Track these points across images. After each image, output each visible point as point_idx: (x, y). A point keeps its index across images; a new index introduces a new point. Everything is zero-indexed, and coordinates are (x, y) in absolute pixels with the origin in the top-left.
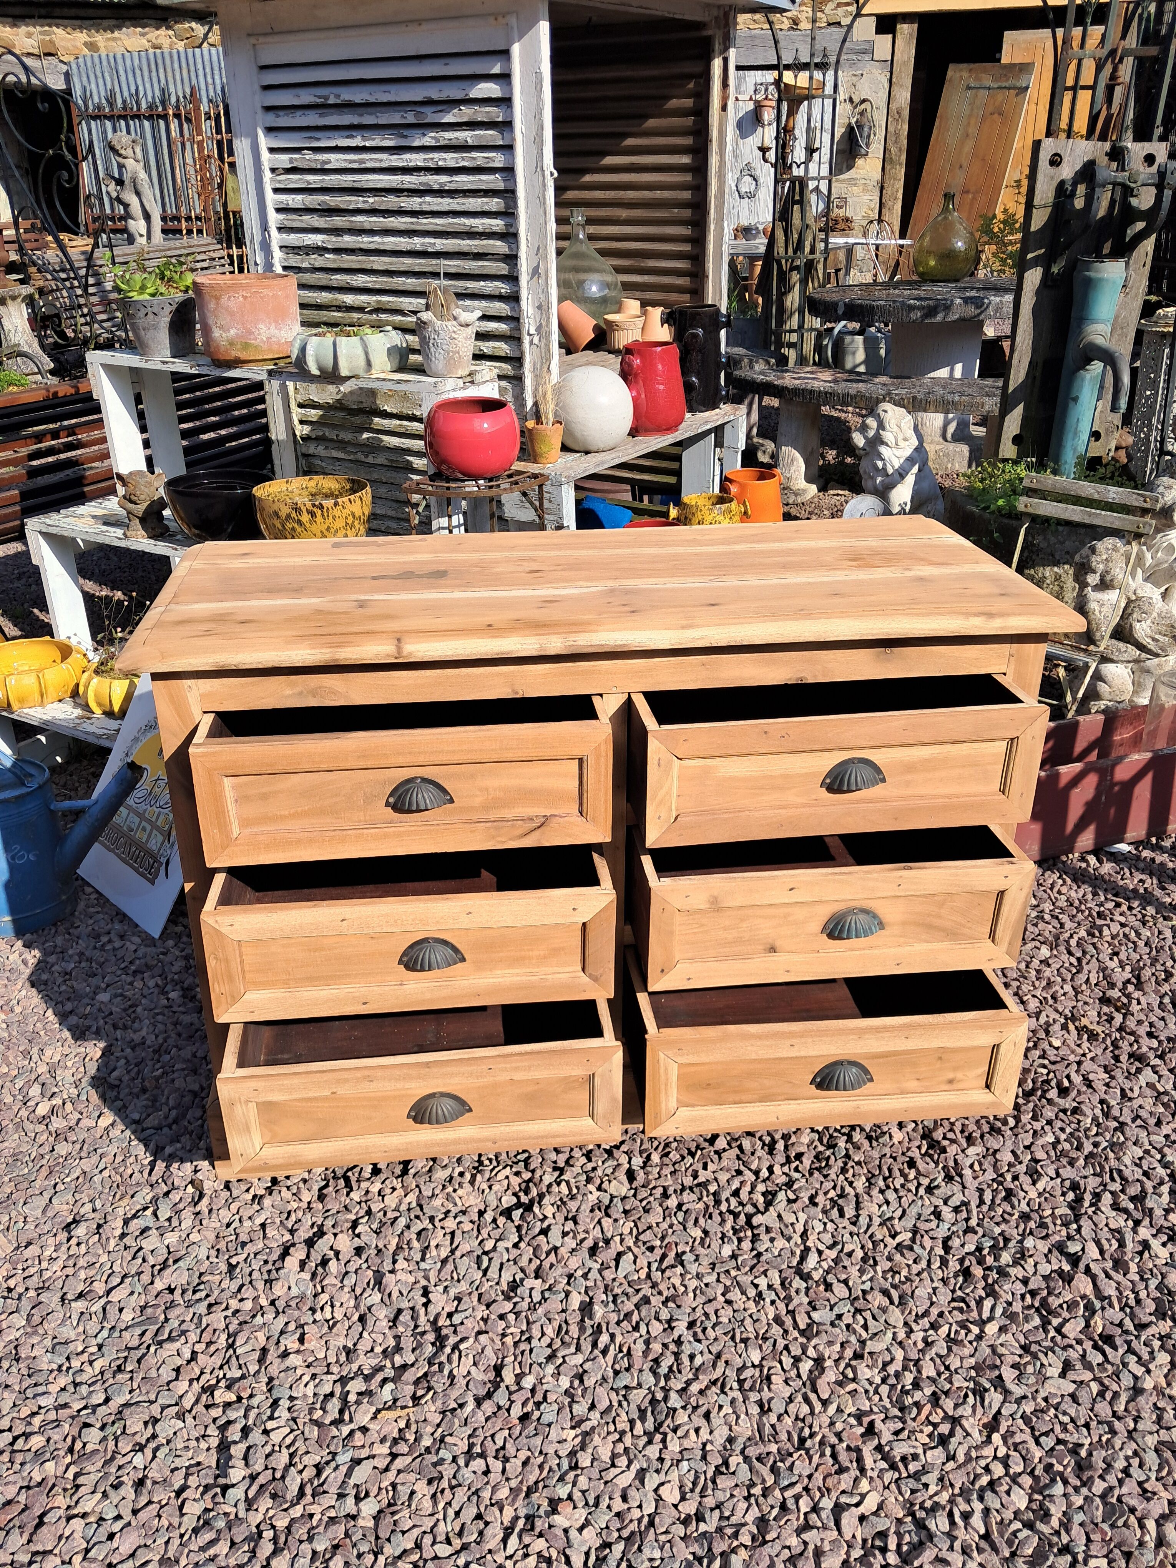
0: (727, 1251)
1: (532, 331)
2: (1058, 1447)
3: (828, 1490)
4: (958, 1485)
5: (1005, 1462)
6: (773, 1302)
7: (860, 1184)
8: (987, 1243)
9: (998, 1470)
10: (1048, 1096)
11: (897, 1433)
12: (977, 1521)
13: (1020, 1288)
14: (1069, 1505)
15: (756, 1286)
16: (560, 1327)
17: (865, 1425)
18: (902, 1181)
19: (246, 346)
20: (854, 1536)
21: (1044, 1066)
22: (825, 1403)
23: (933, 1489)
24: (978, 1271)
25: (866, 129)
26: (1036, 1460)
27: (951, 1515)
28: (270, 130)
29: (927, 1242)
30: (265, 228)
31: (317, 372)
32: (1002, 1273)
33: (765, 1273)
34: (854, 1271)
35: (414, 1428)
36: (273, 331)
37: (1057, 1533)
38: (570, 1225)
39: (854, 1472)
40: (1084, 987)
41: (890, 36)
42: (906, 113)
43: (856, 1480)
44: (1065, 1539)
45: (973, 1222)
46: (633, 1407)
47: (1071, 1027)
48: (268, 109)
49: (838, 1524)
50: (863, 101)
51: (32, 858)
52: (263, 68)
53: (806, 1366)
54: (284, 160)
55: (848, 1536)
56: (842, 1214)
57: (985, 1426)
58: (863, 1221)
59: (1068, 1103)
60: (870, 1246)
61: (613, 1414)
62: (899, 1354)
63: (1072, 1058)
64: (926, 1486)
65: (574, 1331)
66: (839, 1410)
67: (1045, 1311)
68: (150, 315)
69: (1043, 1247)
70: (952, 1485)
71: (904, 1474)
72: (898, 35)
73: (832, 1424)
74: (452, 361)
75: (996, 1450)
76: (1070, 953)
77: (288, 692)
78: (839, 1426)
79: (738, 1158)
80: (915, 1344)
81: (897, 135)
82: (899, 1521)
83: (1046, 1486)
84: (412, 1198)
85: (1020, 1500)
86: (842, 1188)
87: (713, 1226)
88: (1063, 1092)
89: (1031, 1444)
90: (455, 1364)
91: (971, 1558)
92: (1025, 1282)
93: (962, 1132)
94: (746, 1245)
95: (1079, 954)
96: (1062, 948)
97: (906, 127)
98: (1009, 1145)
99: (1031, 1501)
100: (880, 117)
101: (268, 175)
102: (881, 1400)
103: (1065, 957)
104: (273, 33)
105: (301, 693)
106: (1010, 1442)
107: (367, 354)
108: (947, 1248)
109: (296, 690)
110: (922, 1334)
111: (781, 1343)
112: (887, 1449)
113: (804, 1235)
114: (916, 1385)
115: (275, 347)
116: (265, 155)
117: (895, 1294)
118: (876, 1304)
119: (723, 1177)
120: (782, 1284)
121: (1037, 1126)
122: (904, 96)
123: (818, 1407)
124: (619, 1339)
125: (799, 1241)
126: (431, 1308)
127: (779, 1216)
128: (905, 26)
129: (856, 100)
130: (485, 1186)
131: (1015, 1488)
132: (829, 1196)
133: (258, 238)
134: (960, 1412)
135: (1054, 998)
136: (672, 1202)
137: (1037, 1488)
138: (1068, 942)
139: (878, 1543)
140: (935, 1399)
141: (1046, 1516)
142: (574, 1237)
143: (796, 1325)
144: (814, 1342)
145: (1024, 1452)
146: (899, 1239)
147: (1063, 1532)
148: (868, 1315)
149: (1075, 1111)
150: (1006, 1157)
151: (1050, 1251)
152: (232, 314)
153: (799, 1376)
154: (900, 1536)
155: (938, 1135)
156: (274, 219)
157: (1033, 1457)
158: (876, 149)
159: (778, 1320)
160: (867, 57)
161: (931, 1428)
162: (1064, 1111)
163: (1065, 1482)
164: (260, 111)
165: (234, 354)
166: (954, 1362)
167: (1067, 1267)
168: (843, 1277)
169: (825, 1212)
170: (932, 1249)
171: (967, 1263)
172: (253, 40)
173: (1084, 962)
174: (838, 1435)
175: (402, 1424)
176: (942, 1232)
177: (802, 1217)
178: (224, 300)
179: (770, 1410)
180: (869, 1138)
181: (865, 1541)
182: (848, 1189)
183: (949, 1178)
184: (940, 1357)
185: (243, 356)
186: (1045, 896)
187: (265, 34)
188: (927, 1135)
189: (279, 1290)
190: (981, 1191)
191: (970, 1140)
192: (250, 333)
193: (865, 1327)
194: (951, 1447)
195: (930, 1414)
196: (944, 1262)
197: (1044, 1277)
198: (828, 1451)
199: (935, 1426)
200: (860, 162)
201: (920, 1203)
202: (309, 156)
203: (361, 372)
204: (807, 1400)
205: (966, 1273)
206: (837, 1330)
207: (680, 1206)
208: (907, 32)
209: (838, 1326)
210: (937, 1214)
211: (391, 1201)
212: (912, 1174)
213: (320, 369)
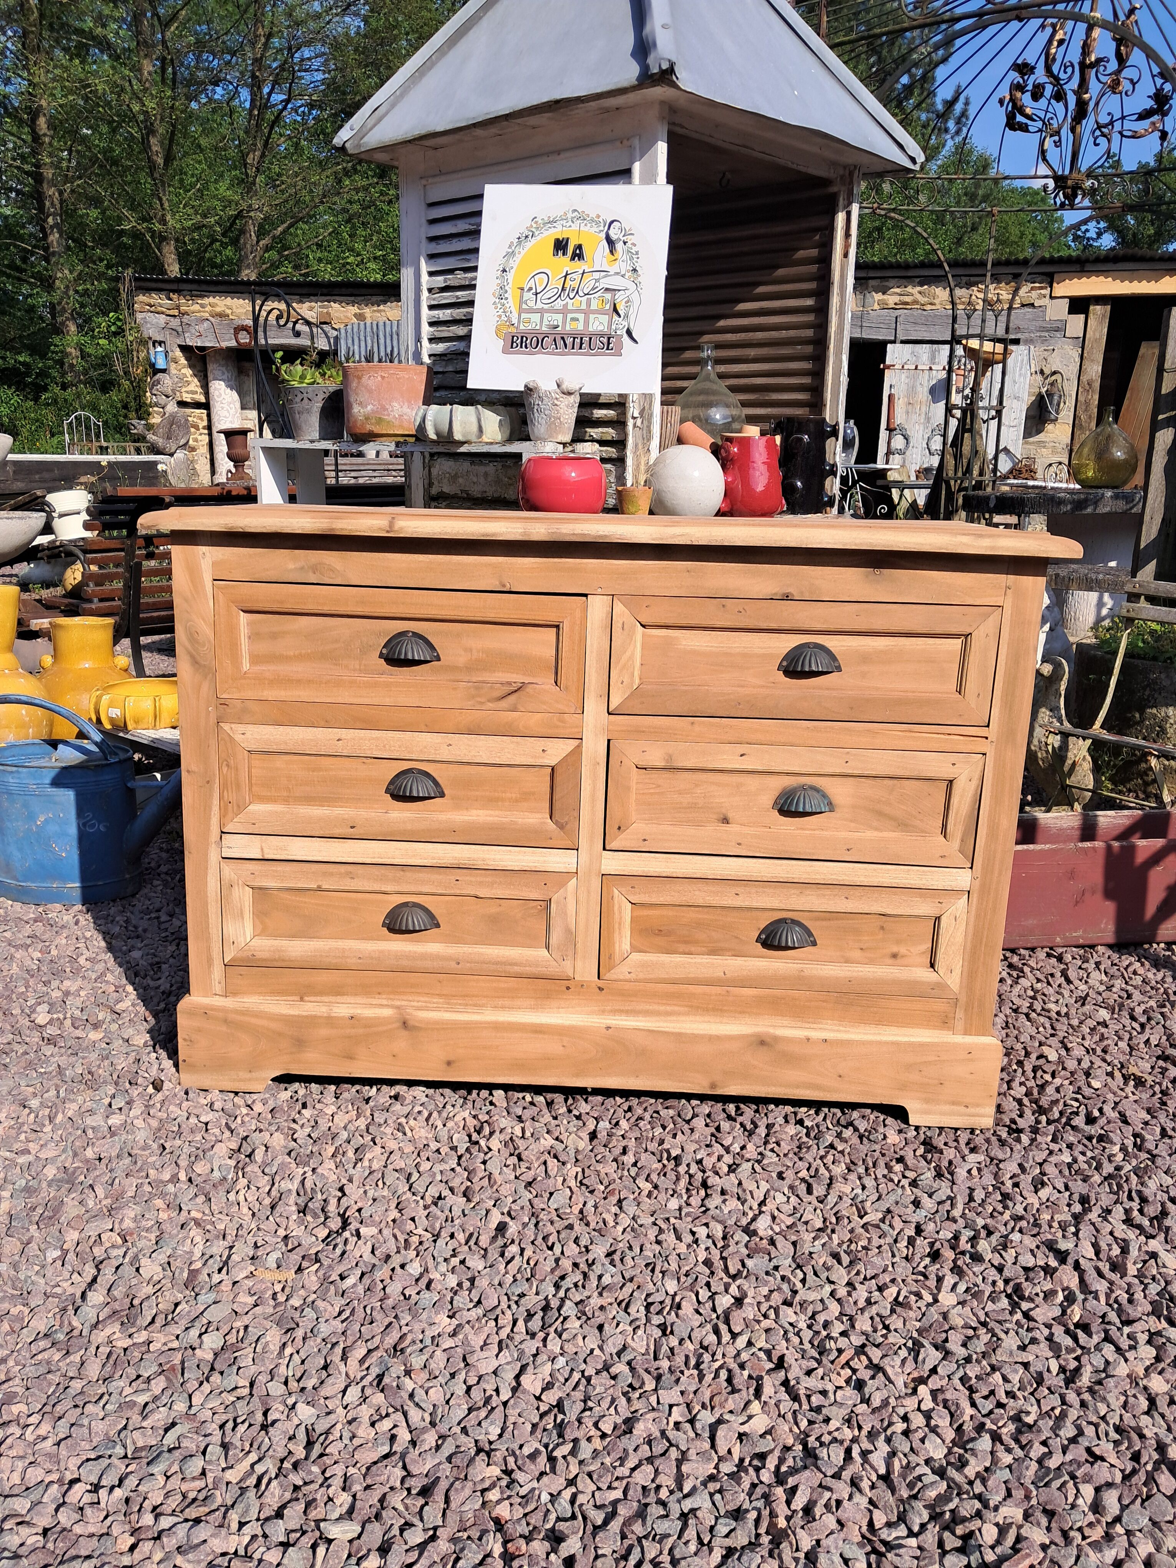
0: (674, 1204)
1: (636, 414)
2: (996, 1411)
3: (712, 1408)
4: (866, 1428)
5: (928, 1416)
6: (707, 1249)
7: (839, 1170)
8: (967, 1234)
9: (918, 1420)
10: (1073, 1123)
11: (809, 1373)
12: (878, 1459)
13: (992, 1274)
14: (995, 1461)
15: (693, 1233)
16: (471, 1235)
17: (775, 1360)
18: (886, 1172)
19: (380, 421)
20: (729, 1452)
21: (1077, 1100)
22: (734, 1336)
23: (834, 1424)
24: (948, 1254)
25: (1056, 398)
26: (967, 1418)
27: (848, 1451)
28: (432, 257)
29: (898, 1224)
30: (418, 339)
31: (433, 436)
32: (977, 1258)
33: (707, 1225)
34: (808, 1237)
35: (288, 1290)
36: (406, 409)
37: (971, 1483)
38: (513, 1160)
39: (747, 1393)
40: (1142, 1045)
41: (1082, 316)
42: (1097, 385)
43: (748, 1404)
44: (978, 1488)
45: (956, 1213)
46: (522, 1309)
47: (1117, 1074)
48: (432, 239)
49: (712, 1438)
50: (1055, 373)
51: (102, 828)
52: (432, 205)
53: (724, 1301)
54: (440, 281)
55: (722, 1451)
56: (809, 1191)
57: (914, 1380)
58: (832, 1199)
59: (1094, 1130)
60: (834, 1220)
61: (498, 1311)
62: (834, 1308)
63: (1110, 1096)
64: (827, 1420)
65: (484, 1241)
66: (750, 1344)
67: (1016, 1295)
68: (306, 401)
69: (1030, 1242)
70: (860, 1428)
71: (805, 1406)
72: (1091, 315)
73: (738, 1354)
74: (554, 425)
75: (920, 1402)
76: (1133, 1018)
77: (291, 566)
78: (744, 1356)
79: (712, 1135)
80: (855, 1303)
81: (1087, 403)
82: (787, 1449)
83: (973, 1440)
84: (362, 1123)
85: (936, 1450)
86: (817, 1170)
87: (663, 1182)
88: (1090, 1120)
89: (965, 1404)
90: (349, 1247)
91: (860, 1491)
92: (1000, 1269)
93: (968, 1144)
94: (695, 1201)
95: (1143, 1019)
96: (1125, 1013)
97: (1096, 397)
98: (1017, 1157)
99: (950, 1452)
100: (1070, 388)
101: (425, 294)
102: (801, 1343)
103: (1127, 1021)
104: (441, 173)
105: (302, 568)
106: (940, 1397)
107: (479, 421)
108: (919, 1230)
109: (298, 565)
110: (866, 1295)
111: (703, 1280)
112: (792, 1383)
113: (762, 1203)
114: (844, 1334)
115: (405, 424)
116: (425, 277)
117: (846, 1260)
118: (821, 1261)
119: (690, 1147)
120: (724, 1238)
121: (1055, 1147)
122: (1095, 370)
123: (726, 1337)
124: (528, 1253)
125: (755, 1207)
126: (344, 1199)
127: (740, 1184)
128: (1098, 307)
129: (1047, 371)
130: (439, 1124)
131: (933, 1436)
132: (800, 1175)
133: (411, 349)
134: (886, 1360)
135: (1105, 1051)
136: (629, 1159)
137: (961, 1440)
138: (1133, 1010)
139: (756, 1462)
140: (861, 1350)
141: (962, 1464)
142: (514, 1169)
143: (726, 1269)
144: (738, 1282)
145: (953, 1409)
146: (866, 1219)
147: (978, 1482)
148: (809, 1270)
149: (1101, 1139)
150: (1011, 1167)
151: (1038, 1247)
152: (370, 391)
153: (714, 1309)
154: (782, 1460)
155: (939, 1142)
156: (426, 330)
157: (962, 1414)
158: (1066, 414)
159: (708, 1263)
160: (1058, 334)
161: (849, 1372)
162: (1090, 1138)
163: (996, 1437)
164: (424, 241)
165: (369, 427)
166: (895, 1322)
167: (1053, 1263)
168: (794, 1238)
169: (791, 1187)
170: (902, 1230)
171: (937, 1245)
172: (424, 182)
173: (1148, 1027)
174: (742, 1366)
175: (278, 1288)
176: (920, 1216)
177: (764, 1186)
178: (364, 380)
179: (672, 1333)
180: (861, 1137)
181: (742, 1460)
182: (822, 1170)
183: (939, 1175)
184: (881, 1317)
185: (377, 430)
186: (1118, 974)
187: (434, 176)
188: (927, 1144)
189: (200, 1168)
190: (972, 1190)
191: (973, 1150)
192: (384, 409)
193: (803, 1281)
194: (867, 1390)
195: (852, 1359)
196: (911, 1241)
197: (1026, 1269)
198: (724, 1374)
199: (854, 1371)
200: (1049, 427)
201: (900, 1191)
202: (460, 275)
203: (473, 438)
204: (716, 1331)
205: (935, 1256)
206: (771, 1278)
207: (635, 1164)
208: (1099, 314)
209: (773, 1276)
210: (916, 1203)
211: (341, 1120)
212: (898, 1168)
213: (437, 434)
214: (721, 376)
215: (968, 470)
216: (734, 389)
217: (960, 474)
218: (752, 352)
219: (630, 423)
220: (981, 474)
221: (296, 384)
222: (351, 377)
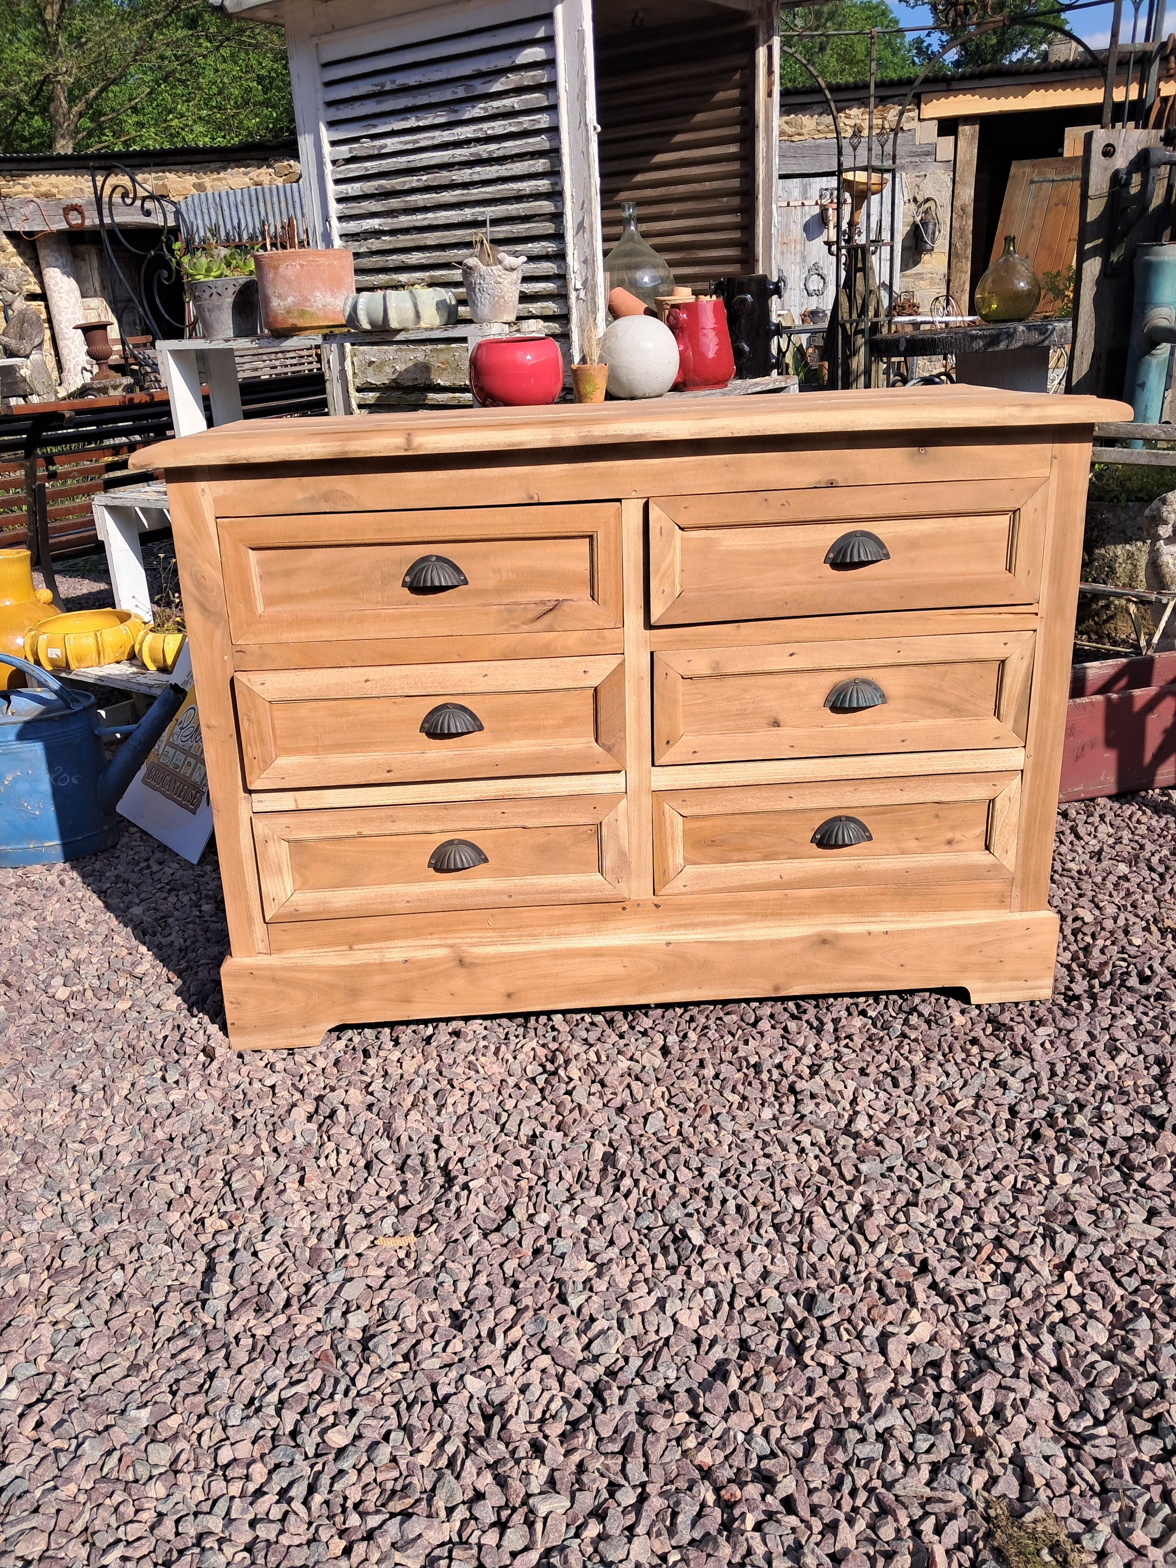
0: (767, 1113)
1: (579, 286)
2: (1143, 1287)
3: (874, 1322)
4: (1025, 1321)
5: (1081, 1300)
6: (816, 1157)
7: (917, 1058)
8: (1060, 1110)
9: (1072, 1307)
10: (1128, 984)
11: (953, 1272)
12: (1047, 1352)
13: (1097, 1148)
14: (1157, 1338)
15: (798, 1143)
16: (580, 1174)
17: (918, 1264)
18: (964, 1056)
19: (303, 313)
20: (902, 1364)
21: (1124, 960)
22: (873, 1245)
23: (995, 1322)
24: (1049, 1133)
25: (931, 226)
26: (1117, 1298)
27: (1016, 1348)
28: (332, 124)
29: (993, 1109)
30: (326, 219)
31: (366, 326)
32: (1078, 1134)
33: (808, 1132)
34: (909, 1132)
35: (414, 1256)
36: (329, 299)
37: (1143, 1364)
38: (596, 1087)
39: (903, 1303)
40: (1167, 896)
41: (952, 138)
42: (970, 209)
43: (905, 1313)
44: (1151, 1369)
45: (1044, 1090)
46: (655, 1242)
47: (1153, 928)
48: (330, 104)
49: (883, 1352)
50: (928, 200)
51: (75, 782)
52: (327, 65)
53: (853, 1210)
54: (344, 151)
55: (895, 1364)
56: (896, 1085)
57: (1056, 1267)
58: (920, 1090)
59: (1150, 989)
60: (928, 1112)
61: (633, 1249)
62: (958, 1203)
63: (1154, 953)
64: (987, 1319)
65: (595, 1177)
66: (889, 1251)
67: (1127, 1167)
68: (215, 296)
69: (1123, 1112)
70: (1018, 1321)
71: (962, 1308)
72: (960, 137)
73: (880, 1263)
74: (497, 305)
75: (1069, 1288)
76: (1151, 869)
77: (300, 496)
78: (888, 1264)
79: (783, 1037)
80: (976, 1194)
81: (962, 230)
82: (955, 1353)
83: (1130, 1321)
84: (432, 1066)
85: (1098, 1334)
86: (897, 1062)
87: (753, 1093)
88: (1144, 980)
89: (1112, 1284)
90: (463, 1201)
91: (1041, 1387)
92: (1103, 1142)
93: (1032, 1017)
94: (789, 1108)
95: (1161, 869)
96: (1143, 865)
97: (971, 222)
98: (1085, 1025)
99: (1111, 1336)
100: (944, 215)
101: (329, 168)
102: (936, 1243)
103: (1146, 873)
104: (334, 29)
105: (312, 498)
106: (1086, 1281)
107: (416, 306)
108: (1013, 1111)
109: (308, 494)
110: (984, 1185)
111: (825, 1190)
112: (942, 1285)
113: (854, 1102)
114: (976, 1228)
115: (330, 314)
116: (327, 149)
117: (955, 1152)
118: (933, 1157)
119: (766, 1052)
120: (828, 1143)
121: (1116, 1010)
122: (967, 194)
123: (865, 1247)
124: (643, 1184)
125: (848, 1107)
126: (442, 1153)
127: (826, 1085)
128: (967, 128)
129: (920, 199)
131: (1092, 1322)
132: (882, 1069)
133: (319, 230)
134: (1026, 1251)
135: (1134, 906)
136: (709, 1072)
137: (1118, 1322)
138: (1149, 860)
139: (930, 1371)
140: (998, 1242)
141: (1129, 1348)
142: (601, 1097)
143: (842, 1176)
144: (861, 1189)
145: (1102, 1291)
146: (959, 1106)
147: (1148, 1362)
148: (922, 1167)
149: (1158, 997)
150: (1081, 1037)
151: (1131, 1115)
152: (289, 282)
153: (845, 1219)
154: (956, 1366)
155: (1005, 1018)
156: (334, 208)
157: (1113, 1295)
158: (941, 244)
159: (822, 1171)
160: (929, 159)
161: (993, 1267)
162: (1147, 998)
163: (1152, 1317)
164: (322, 107)
165: (292, 321)
166: (1021, 1210)
167: (1151, 1130)
168: (897, 1136)
169: (877, 1082)
170: (997, 1114)
171: (1036, 1125)
172: (315, 41)
173: (1167, 876)
174: (887, 1274)
175: (402, 1254)
176: (1010, 1098)
177: (852, 1085)
178: (282, 270)
179: (810, 1248)
180: (928, 1022)
181: (915, 1371)
182: (903, 1062)
183: (1016, 1053)
184: (1005, 1206)
185: (300, 323)
186: (1123, 824)
187: (327, 33)
188: (992, 1020)
189: (282, 1136)
190: (1052, 1065)
191: (1040, 1023)
192: (306, 300)
193: (920, 1178)
194: (1017, 1284)
195: (992, 1253)
196: (1010, 1125)
197: (1125, 1139)
198: (874, 1286)
199: (998, 1265)
200: (926, 257)
201: (983, 1074)
202: (367, 143)
203: (410, 325)
204: (852, 1241)
205: (1036, 1136)
206: (888, 1181)
207: (717, 1076)
208: (969, 134)
209: (890, 1177)
210: (1003, 1085)
211: (409, 1066)
212: (975, 1050)
213: (371, 323)
214: (645, 235)
215: (863, 311)
216: (659, 249)
217: (855, 316)
218: (674, 208)
219: (573, 296)
220: (877, 314)
221: (201, 278)
222: (266, 268)
